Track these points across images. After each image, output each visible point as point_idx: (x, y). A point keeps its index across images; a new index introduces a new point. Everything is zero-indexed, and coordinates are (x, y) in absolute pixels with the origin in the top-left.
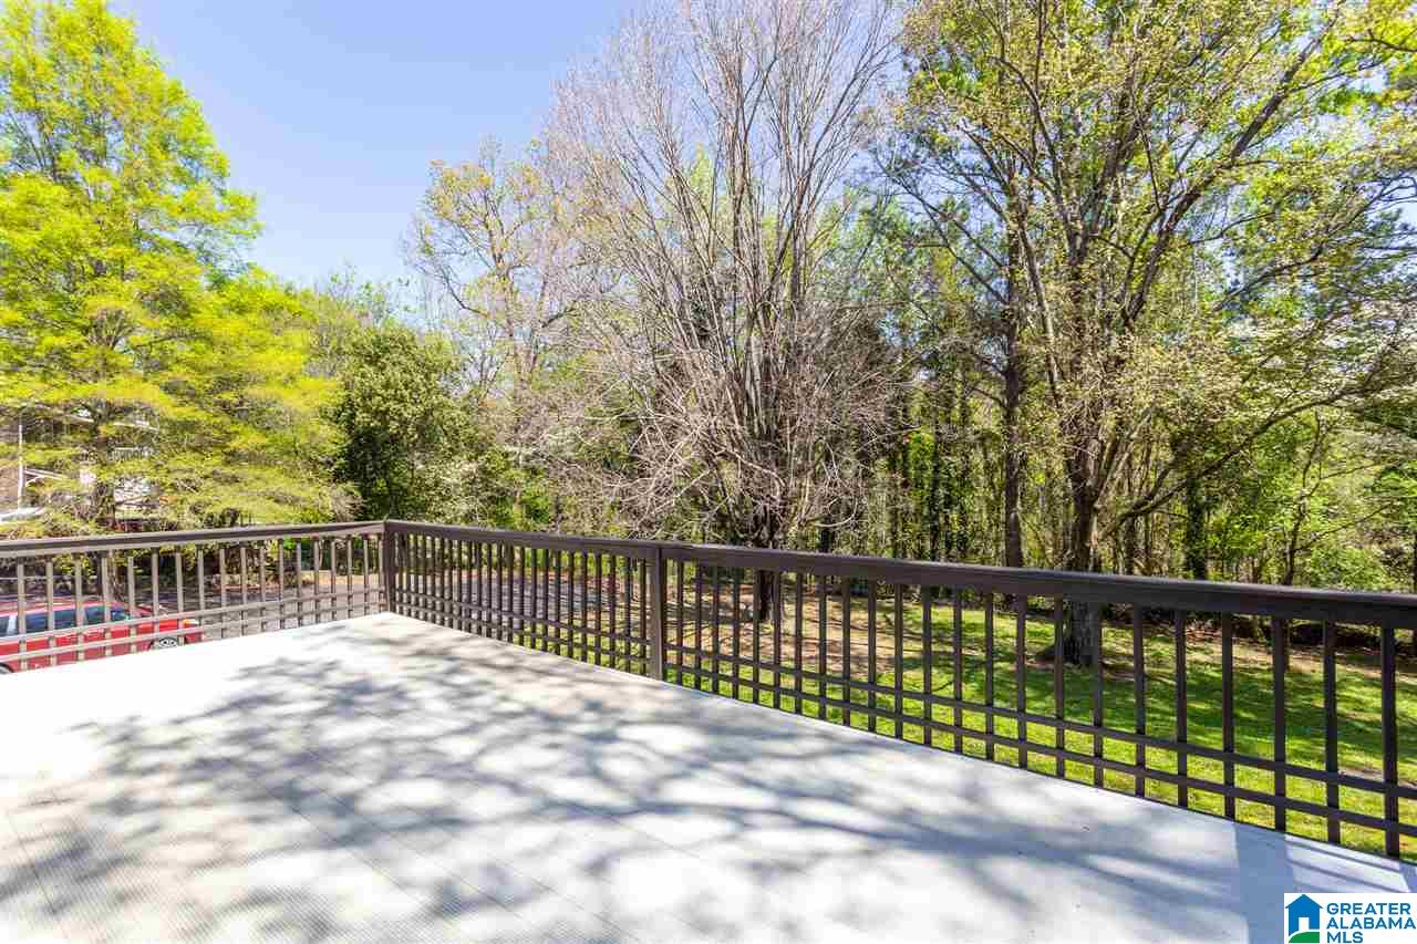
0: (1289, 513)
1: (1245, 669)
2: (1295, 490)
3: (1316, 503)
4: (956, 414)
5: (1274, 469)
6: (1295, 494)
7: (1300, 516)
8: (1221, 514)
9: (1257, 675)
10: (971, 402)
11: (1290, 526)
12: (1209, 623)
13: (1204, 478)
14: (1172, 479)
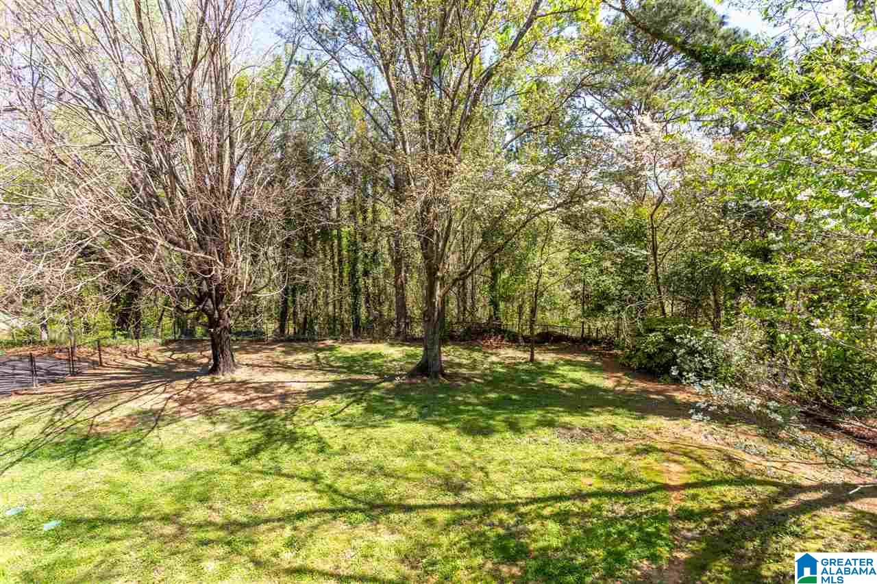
0: (534, 274)
1: (515, 364)
2: (537, 262)
3: (545, 269)
4: (370, 216)
5: (528, 249)
6: (537, 264)
7: (540, 276)
8: (505, 275)
9: (521, 367)
10: (378, 207)
11: (535, 281)
12: (499, 338)
13: (497, 254)
14: (482, 254)
